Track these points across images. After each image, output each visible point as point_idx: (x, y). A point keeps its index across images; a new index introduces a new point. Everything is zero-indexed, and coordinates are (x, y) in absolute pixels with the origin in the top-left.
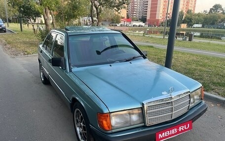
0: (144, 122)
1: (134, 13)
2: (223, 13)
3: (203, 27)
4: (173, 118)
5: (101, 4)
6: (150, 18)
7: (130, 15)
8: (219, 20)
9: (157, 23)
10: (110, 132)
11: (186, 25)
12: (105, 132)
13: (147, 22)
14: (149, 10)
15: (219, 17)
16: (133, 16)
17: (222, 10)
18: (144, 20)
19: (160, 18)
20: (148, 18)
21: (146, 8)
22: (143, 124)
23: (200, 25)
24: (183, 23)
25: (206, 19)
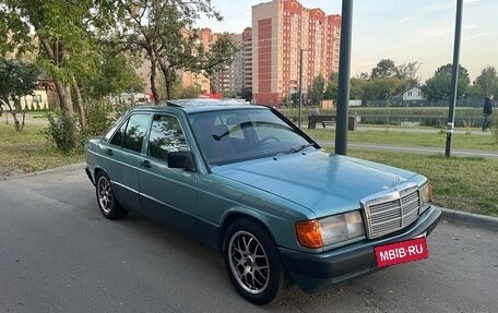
0: (366, 233)
1: (224, 83)
2: (398, 76)
3: (364, 104)
4: (403, 226)
5: (173, 64)
6: (259, 90)
7: (217, 87)
8: (393, 90)
9: (275, 100)
10: (320, 250)
11: (331, 102)
12: (312, 251)
13: (254, 100)
14: (255, 74)
15: (392, 85)
16: (223, 88)
17: (396, 69)
18: (247, 95)
19: (280, 91)
20: (255, 91)
21: (248, 72)
22: (364, 237)
23: (358, 102)
24: (326, 98)
25: (367, 89)
